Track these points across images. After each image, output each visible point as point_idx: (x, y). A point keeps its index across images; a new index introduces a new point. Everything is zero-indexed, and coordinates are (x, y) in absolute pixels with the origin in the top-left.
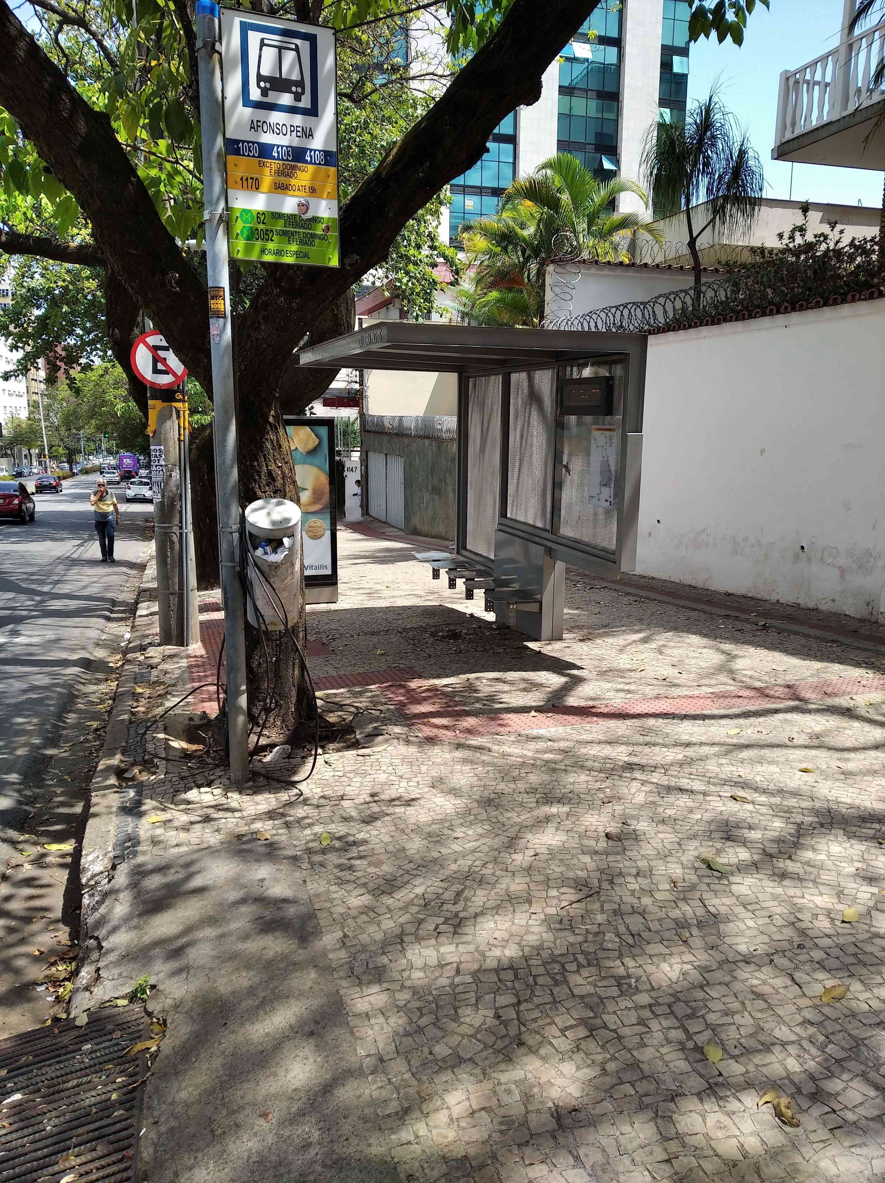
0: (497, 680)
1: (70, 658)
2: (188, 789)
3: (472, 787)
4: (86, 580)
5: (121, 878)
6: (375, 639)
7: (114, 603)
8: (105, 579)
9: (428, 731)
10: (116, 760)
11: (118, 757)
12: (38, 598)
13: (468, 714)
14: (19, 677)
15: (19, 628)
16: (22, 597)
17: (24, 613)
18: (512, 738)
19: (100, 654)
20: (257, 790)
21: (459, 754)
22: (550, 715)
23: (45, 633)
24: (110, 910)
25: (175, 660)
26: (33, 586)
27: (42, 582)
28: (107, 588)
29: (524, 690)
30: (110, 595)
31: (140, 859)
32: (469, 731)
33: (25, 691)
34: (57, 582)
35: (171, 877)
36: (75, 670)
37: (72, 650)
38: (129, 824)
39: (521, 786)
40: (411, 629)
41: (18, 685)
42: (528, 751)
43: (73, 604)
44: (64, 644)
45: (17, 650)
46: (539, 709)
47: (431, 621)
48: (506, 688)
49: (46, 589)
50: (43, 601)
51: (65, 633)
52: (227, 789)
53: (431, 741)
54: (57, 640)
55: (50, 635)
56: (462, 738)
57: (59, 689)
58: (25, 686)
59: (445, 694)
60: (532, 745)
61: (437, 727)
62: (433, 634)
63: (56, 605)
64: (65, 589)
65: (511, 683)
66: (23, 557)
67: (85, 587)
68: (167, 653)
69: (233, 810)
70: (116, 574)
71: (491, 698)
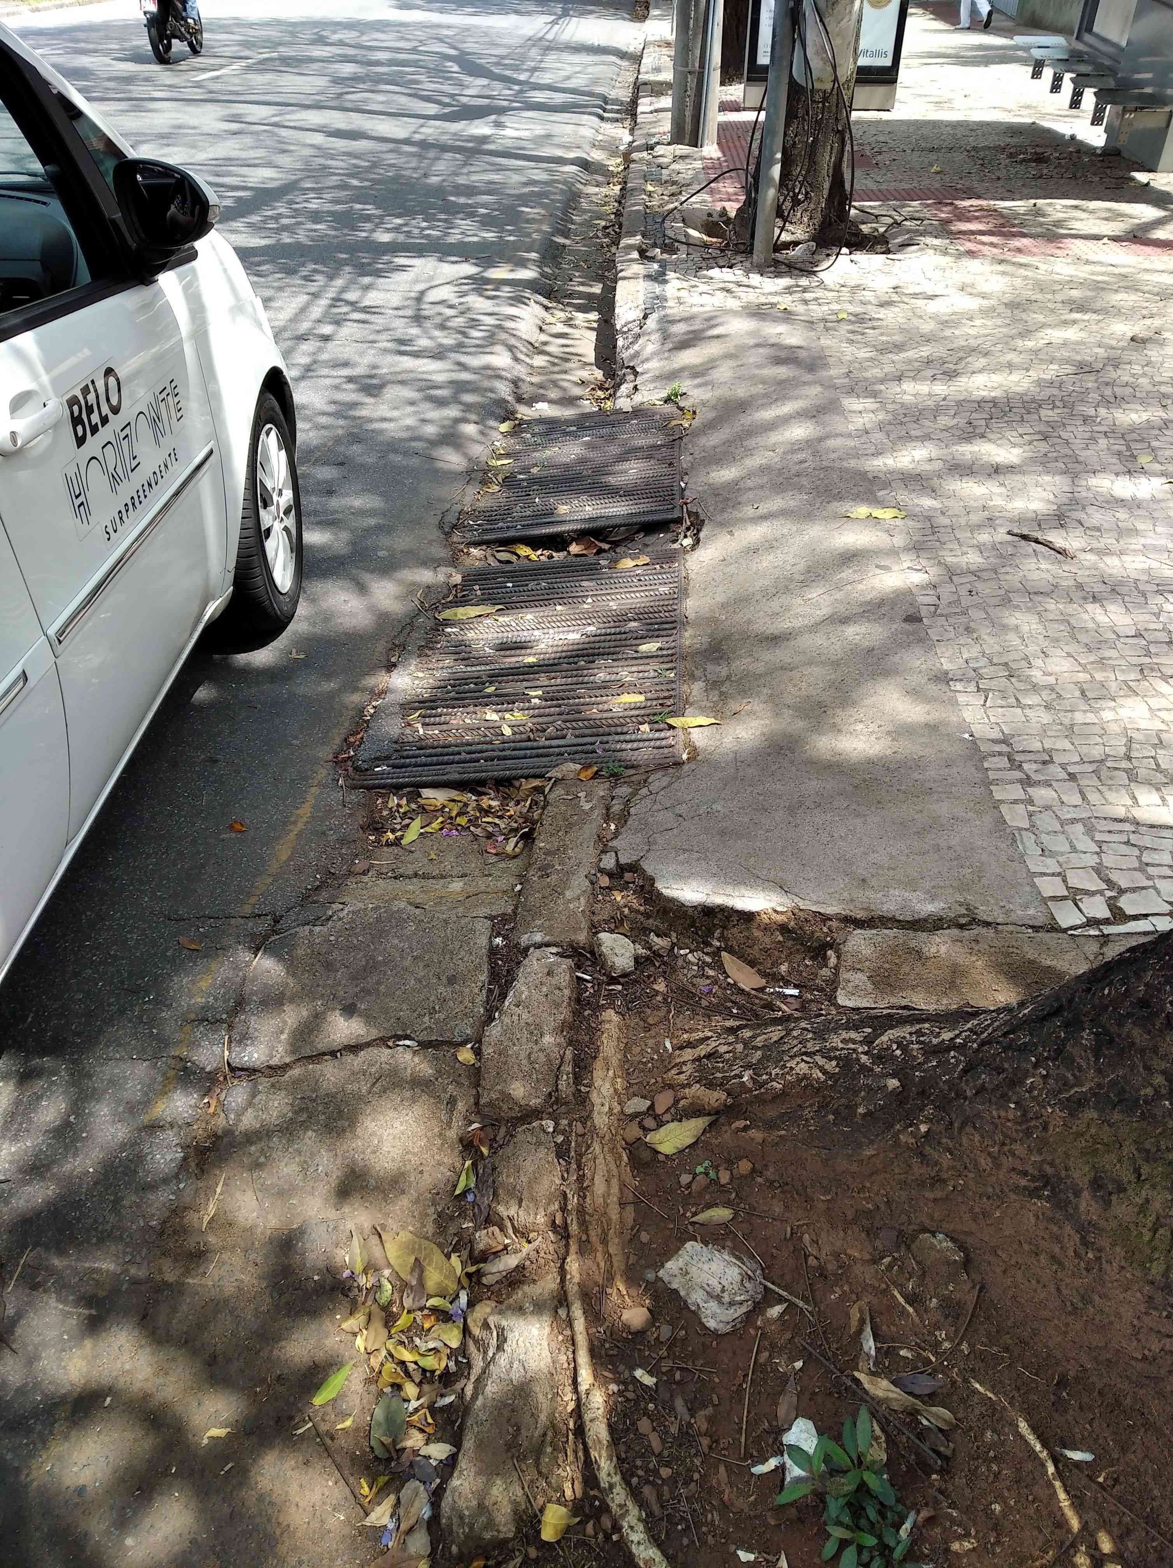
0: (1076, 207)
1: (566, 156)
2: (709, 268)
3: (1004, 293)
4: (569, 70)
5: (652, 323)
6: (933, 156)
7: (605, 100)
8: (590, 69)
9: (970, 246)
10: (637, 240)
11: (639, 237)
12: (517, 88)
13: (1024, 235)
14: (516, 170)
15: (503, 119)
16: (498, 85)
17: (505, 103)
18: (1069, 261)
19: (597, 155)
20: (778, 275)
21: (1000, 268)
22: (1124, 244)
23: (532, 126)
24: (644, 347)
25: (688, 161)
26: (508, 73)
27: (516, 68)
28: (595, 81)
29: (1106, 219)
30: (599, 90)
31: (669, 311)
32: (1019, 250)
33: (526, 184)
34: (534, 69)
35: (697, 326)
36: (573, 169)
37: (568, 148)
38: (657, 289)
39: (1059, 297)
40: (985, 148)
41: (516, 178)
42: (1082, 272)
43: (559, 98)
44: (556, 140)
45: (509, 143)
46: (1115, 239)
47: (1013, 141)
48: (1084, 215)
49: (523, 77)
50: (521, 91)
51: (557, 129)
52: (747, 272)
53: (971, 254)
54: (549, 136)
55: (539, 130)
56: (1008, 256)
57: (560, 186)
58: (524, 179)
59: (1002, 216)
60: (1089, 268)
61: (984, 244)
62: (1011, 156)
63: (540, 96)
64: (546, 78)
65: (1092, 212)
66: (486, 34)
67: (568, 78)
68: (678, 153)
69: (754, 288)
70: (604, 63)
71: (1058, 224)
